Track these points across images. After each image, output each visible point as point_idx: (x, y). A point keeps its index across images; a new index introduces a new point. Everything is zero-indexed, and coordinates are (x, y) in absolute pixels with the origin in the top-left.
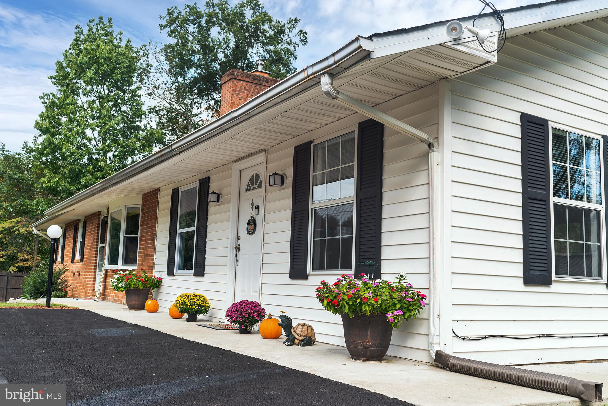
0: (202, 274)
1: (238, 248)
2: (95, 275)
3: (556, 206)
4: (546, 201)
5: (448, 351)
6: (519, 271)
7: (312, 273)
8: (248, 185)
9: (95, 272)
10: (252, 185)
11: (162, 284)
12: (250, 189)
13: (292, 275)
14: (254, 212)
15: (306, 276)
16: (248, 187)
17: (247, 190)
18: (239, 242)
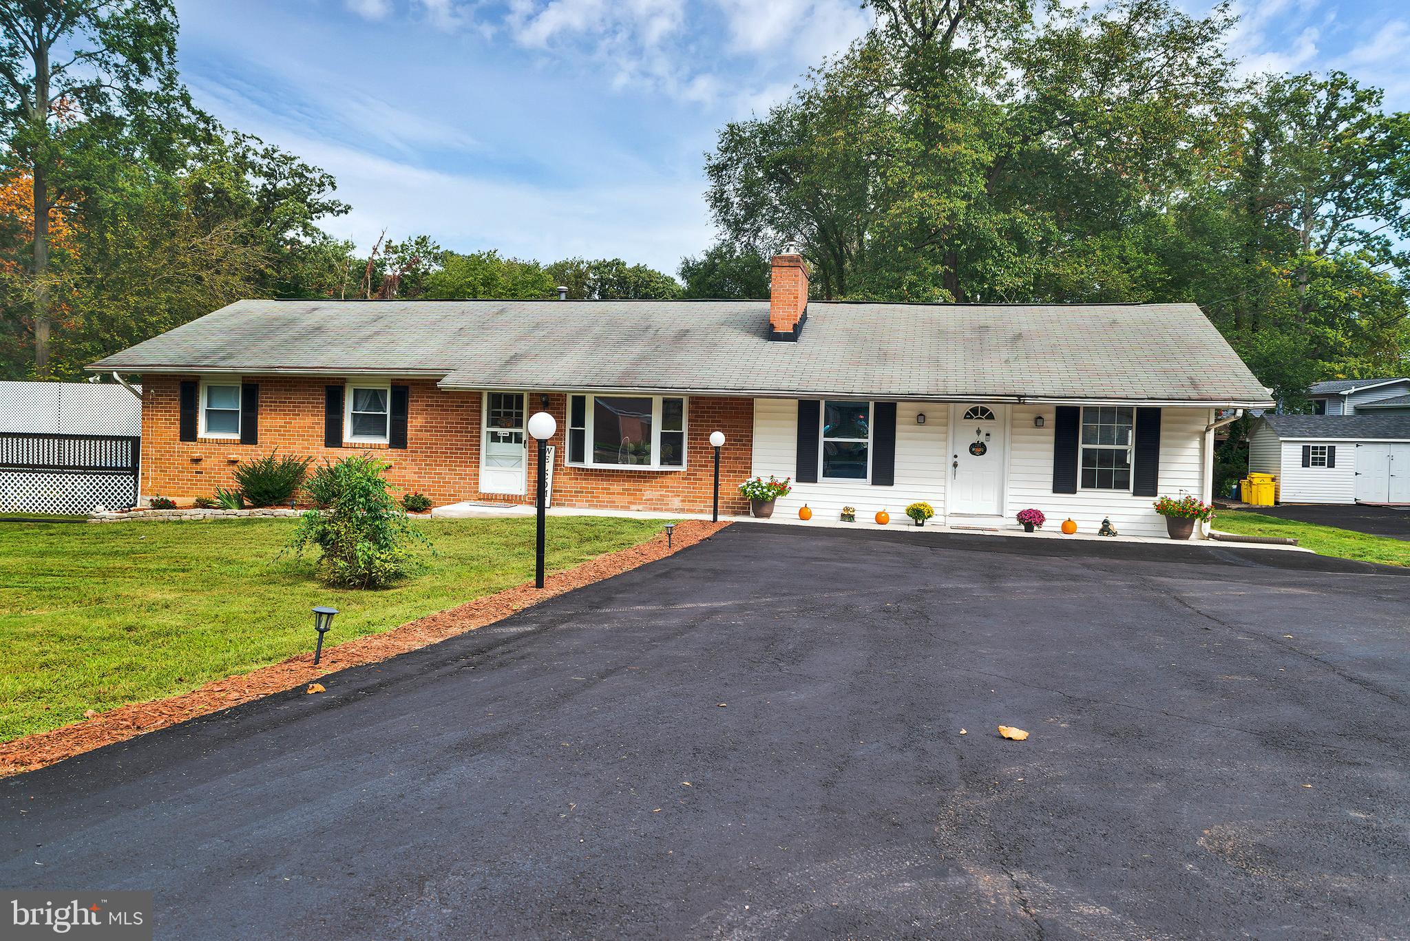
0: (893, 484)
1: (955, 465)
7: (1081, 490)
8: (968, 413)
9: (478, 467)
10: (976, 415)
12: (972, 418)
13: (1056, 490)
14: (982, 438)
15: (1074, 492)
16: (968, 416)
17: (965, 418)
18: (955, 460)
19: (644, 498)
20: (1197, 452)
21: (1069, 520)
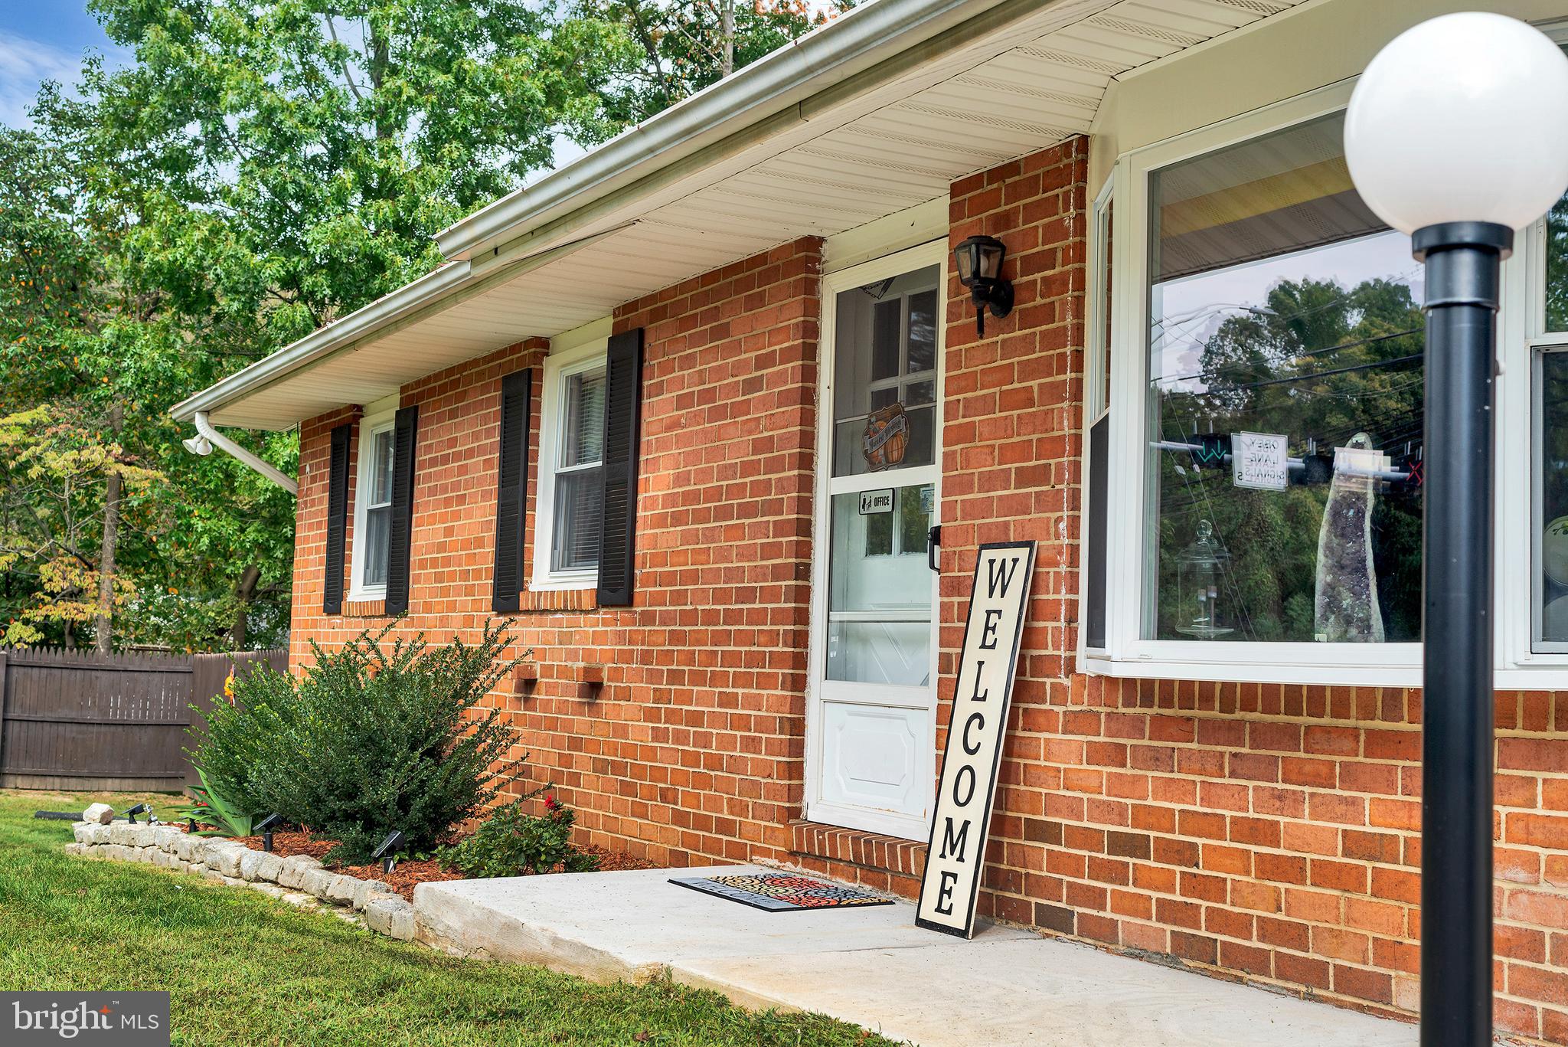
2: (799, 705)
9: (799, 683)
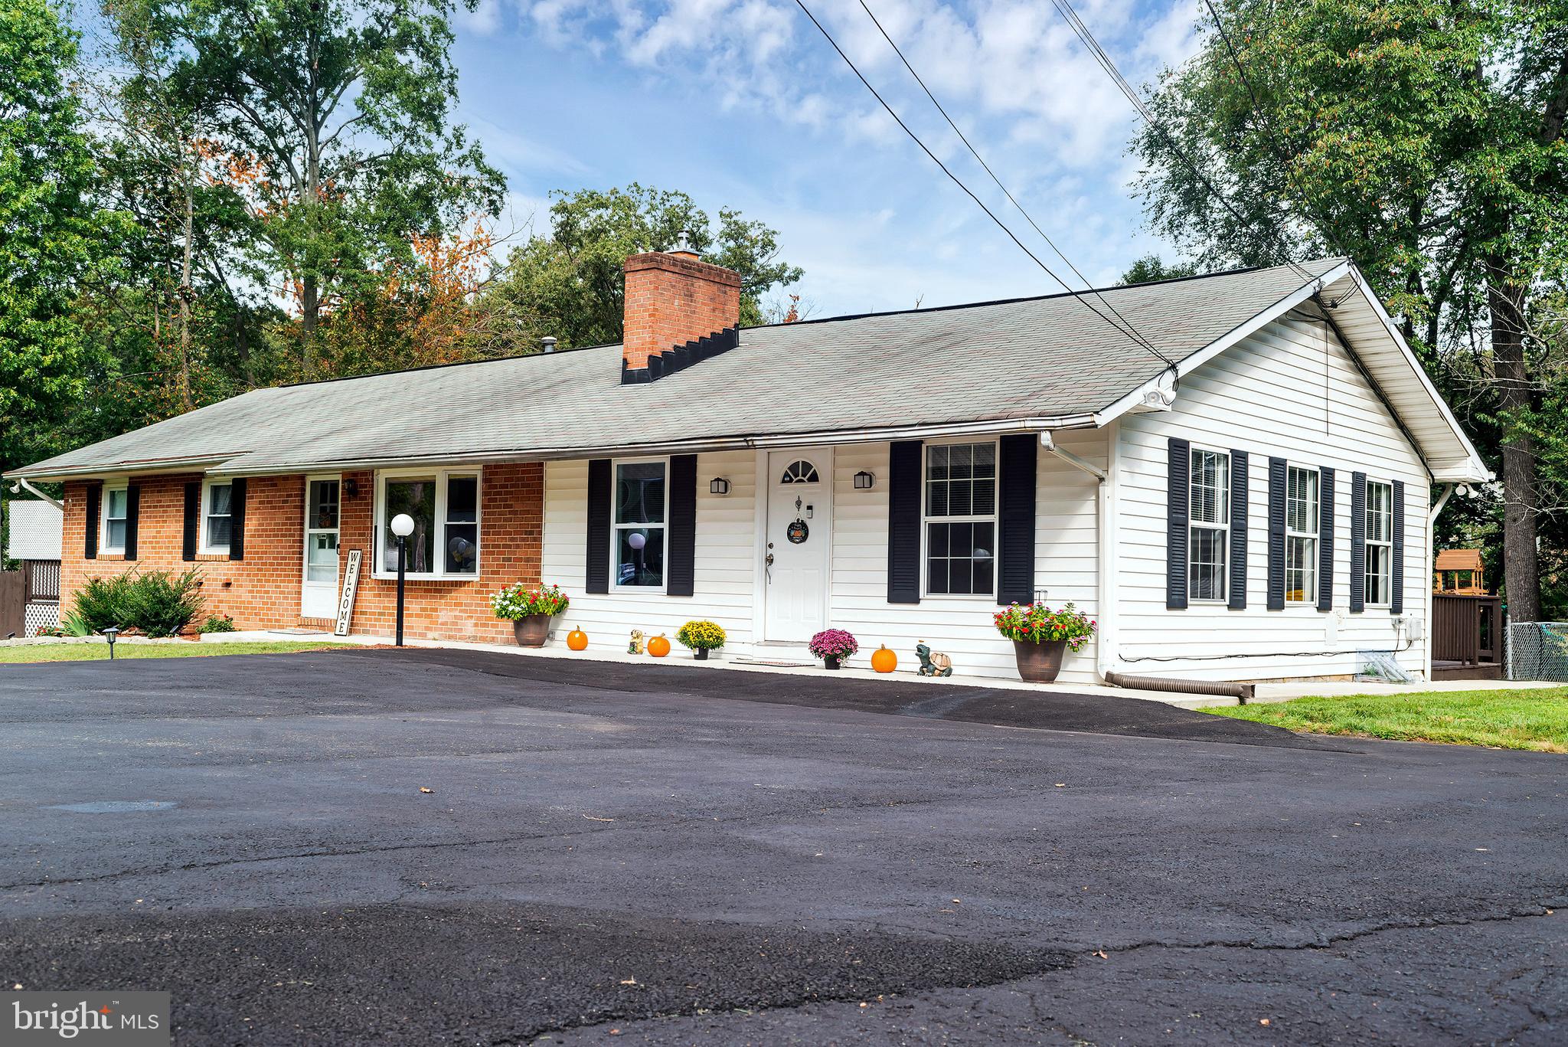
0: (689, 592)
1: (770, 560)
2: (300, 588)
3: (1195, 530)
4: (1185, 525)
5: (1115, 671)
6: (1163, 596)
7: (927, 597)
8: (786, 474)
9: (300, 582)
10: (796, 475)
11: (570, 606)
12: (791, 480)
13: (892, 599)
14: (803, 514)
15: (916, 600)
16: (787, 479)
17: (784, 481)
18: (770, 551)
19: (440, 621)
20: (1091, 522)
21: (883, 648)
